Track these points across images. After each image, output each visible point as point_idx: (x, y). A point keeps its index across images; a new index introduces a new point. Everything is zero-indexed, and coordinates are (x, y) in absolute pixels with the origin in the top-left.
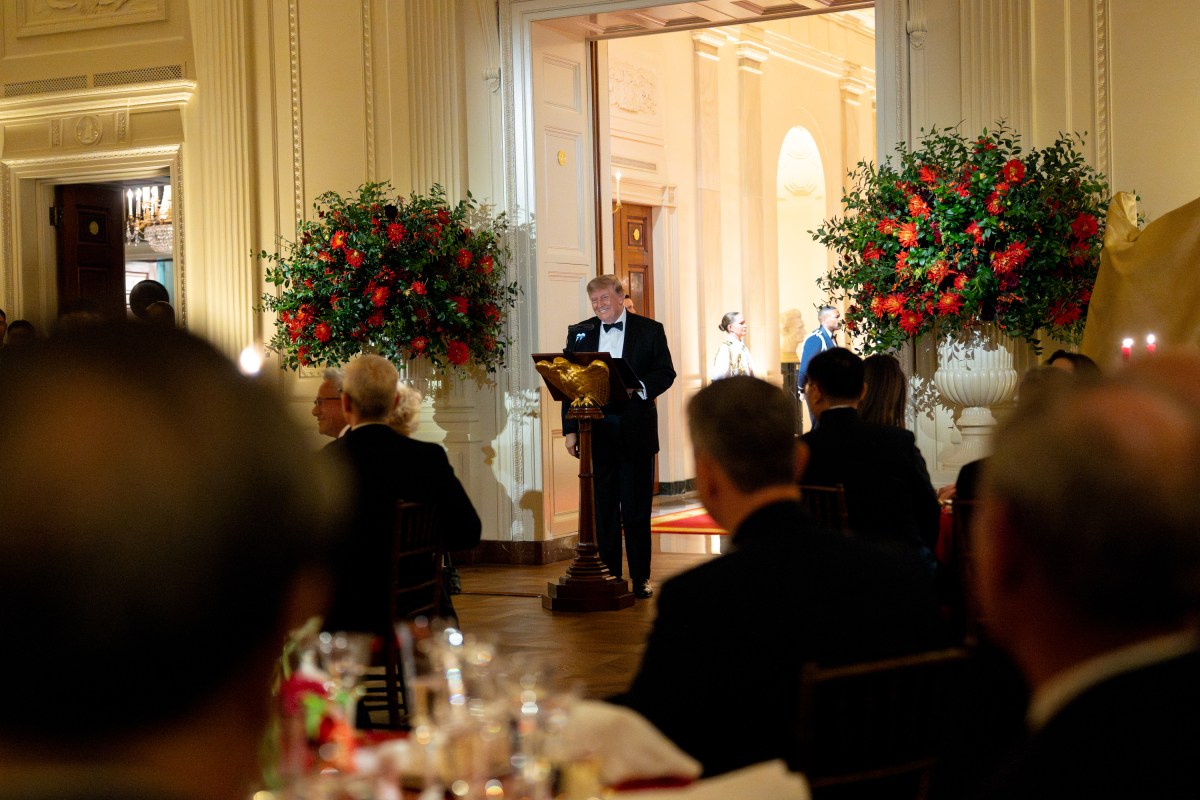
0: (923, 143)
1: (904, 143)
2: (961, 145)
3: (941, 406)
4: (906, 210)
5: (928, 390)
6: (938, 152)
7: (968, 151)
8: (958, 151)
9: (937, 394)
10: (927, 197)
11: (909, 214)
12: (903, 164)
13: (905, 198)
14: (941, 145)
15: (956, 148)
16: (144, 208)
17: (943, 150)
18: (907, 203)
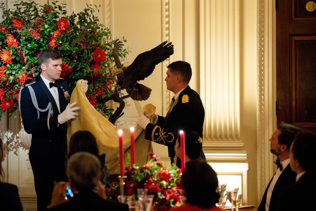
0: (14, 5)
1: (4, 4)
2: (35, 7)
3: (22, 148)
4: (5, 42)
5: (15, 139)
6: (22, 10)
7: (38, 10)
8: (33, 11)
9: (20, 141)
10: (16, 36)
11: (6, 44)
12: (3, 17)
13: (4, 35)
14: (24, 6)
15: (32, 9)
17: (25, 9)
18: (6, 38)
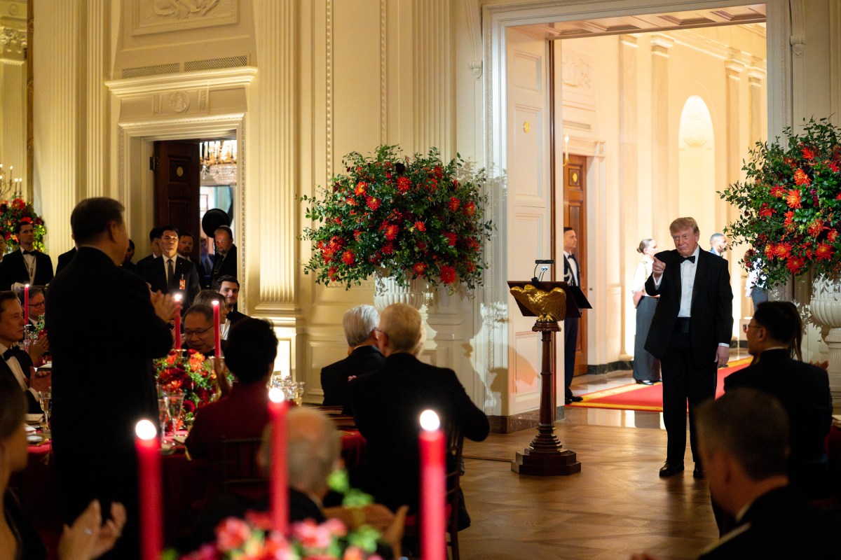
0: (805, 129)
1: (789, 128)
2: (831, 130)
3: (812, 324)
4: (791, 179)
5: (803, 312)
6: (815, 136)
7: (836, 135)
8: (829, 136)
9: (810, 315)
10: (807, 170)
11: (794, 182)
12: (790, 145)
13: (791, 169)
14: (817, 131)
15: (828, 134)
16: (210, 152)
17: (819, 134)
18: (793, 174)
